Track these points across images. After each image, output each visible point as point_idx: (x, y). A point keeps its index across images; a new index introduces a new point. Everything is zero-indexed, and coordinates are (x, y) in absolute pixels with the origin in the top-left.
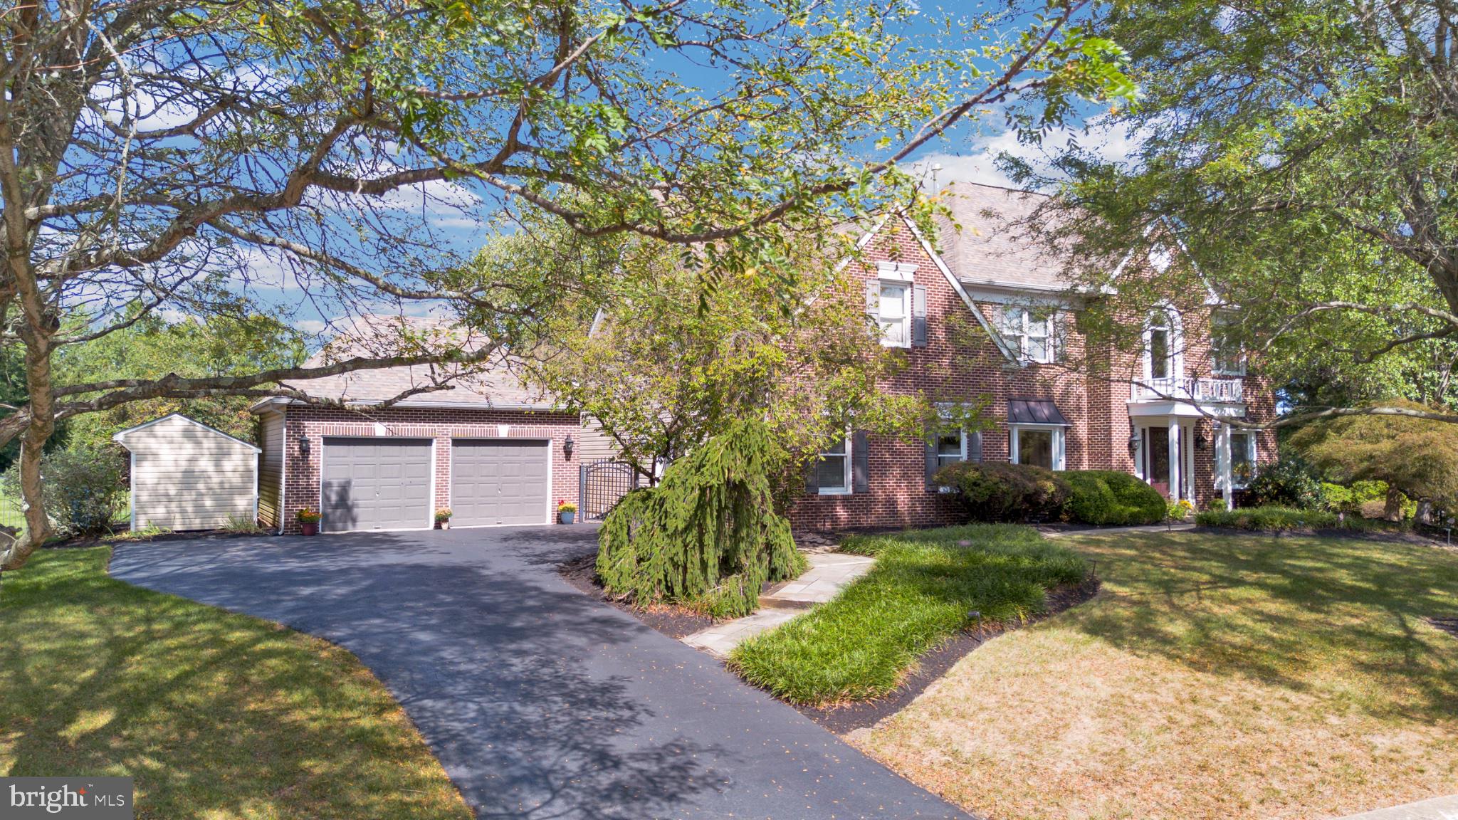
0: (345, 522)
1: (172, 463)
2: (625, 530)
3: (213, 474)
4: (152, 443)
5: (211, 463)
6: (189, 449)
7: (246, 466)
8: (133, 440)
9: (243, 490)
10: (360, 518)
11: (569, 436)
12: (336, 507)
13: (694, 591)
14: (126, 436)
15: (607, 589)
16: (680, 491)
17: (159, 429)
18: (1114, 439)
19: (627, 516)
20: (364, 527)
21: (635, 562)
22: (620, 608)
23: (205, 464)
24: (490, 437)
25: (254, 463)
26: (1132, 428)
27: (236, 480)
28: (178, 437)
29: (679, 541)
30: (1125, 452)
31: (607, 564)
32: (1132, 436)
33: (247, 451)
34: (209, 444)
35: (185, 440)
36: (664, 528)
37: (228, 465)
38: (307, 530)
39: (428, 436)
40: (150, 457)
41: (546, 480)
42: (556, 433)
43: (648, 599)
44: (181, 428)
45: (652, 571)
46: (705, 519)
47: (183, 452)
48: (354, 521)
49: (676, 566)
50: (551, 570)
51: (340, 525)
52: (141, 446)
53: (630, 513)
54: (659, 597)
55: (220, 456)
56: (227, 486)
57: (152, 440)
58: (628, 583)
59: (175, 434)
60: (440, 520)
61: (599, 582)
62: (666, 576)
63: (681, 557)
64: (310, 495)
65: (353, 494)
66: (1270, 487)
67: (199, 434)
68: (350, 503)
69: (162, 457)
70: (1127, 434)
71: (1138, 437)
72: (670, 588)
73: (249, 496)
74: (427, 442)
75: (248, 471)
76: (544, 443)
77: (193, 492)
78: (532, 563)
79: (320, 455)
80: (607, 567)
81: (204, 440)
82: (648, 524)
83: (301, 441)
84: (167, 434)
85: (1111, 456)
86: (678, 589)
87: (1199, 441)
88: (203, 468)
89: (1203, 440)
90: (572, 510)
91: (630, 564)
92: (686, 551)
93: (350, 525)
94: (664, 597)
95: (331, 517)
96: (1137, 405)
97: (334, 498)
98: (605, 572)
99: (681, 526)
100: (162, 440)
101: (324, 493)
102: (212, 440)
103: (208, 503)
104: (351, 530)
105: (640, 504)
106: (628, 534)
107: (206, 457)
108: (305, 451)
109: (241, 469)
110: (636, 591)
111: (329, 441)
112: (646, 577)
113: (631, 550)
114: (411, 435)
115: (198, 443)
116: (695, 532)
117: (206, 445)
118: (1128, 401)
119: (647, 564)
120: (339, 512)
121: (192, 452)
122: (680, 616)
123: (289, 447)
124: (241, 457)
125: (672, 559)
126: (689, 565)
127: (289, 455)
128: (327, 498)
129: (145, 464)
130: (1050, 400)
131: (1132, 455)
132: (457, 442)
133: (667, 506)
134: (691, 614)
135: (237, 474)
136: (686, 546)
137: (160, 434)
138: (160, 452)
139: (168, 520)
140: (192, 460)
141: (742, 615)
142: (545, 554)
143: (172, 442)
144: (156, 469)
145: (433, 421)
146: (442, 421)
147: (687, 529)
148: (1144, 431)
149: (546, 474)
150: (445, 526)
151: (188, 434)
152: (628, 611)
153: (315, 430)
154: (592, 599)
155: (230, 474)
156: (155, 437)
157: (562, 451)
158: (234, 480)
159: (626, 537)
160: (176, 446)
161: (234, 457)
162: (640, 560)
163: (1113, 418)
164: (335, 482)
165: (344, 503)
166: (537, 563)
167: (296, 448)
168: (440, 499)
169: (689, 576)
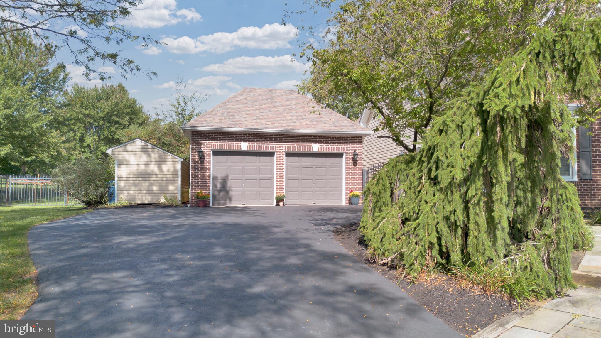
0: (225, 200)
1: (136, 166)
2: (389, 193)
3: (158, 173)
4: (126, 155)
5: (156, 166)
6: (144, 158)
7: (174, 168)
8: (116, 153)
9: (173, 181)
10: (233, 198)
11: (355, 151)
12: (220, 191)
13: (479, 260)
14: (113, 151)
15: (370, 251)
16: (454, 136)
17: (129, 147)
19: (390, 178)
20: (235, 203)
21: (399, 222)
22: (384, 273)
23: (153, 167)
24: (308, 151)
25: (179, 167)
27: (170, 176)
28: (139, 152)
29: (457, 196)
31: (371, 225)
33: (175, 160)
34: (155, 156)
35: (143, 153)
36: (435, 181)
37: (165, 168)
38: (201, 204)
39: (271, 150)
40: (125, 163)
41: (342, 178)
42: (347, 149)
43: (417, 266)
44: (140, 147)
45: (420, 231)
46: (495, 165)
47: (142, 160)
48: (230, 199)
49: (453, 226)
50: (329, 231)
51: (222, 202)
52: (120, 156)
53: (394, 175)
54: (432, 264)
55: (161, 162)
56: (165, 179)
57: (126, 153)
58: (393, 245)
59: (137, 150)
60: (279, 200)
61: (363, 242)
62: (439, 239)
63: (460, 216)
64: (204, 183)
65: (229, 184)
67: (150, 150)
68: (227, 189)
69: (131, 163)
72: (446, 255)
73: (176, 185)
74: (272, 154)
75: (176, 171)
76: (340, 155)
77: (147, 182)
78: (316, 225)
79: (210, 160)
80: (370, 228)
81: (152, 154)
82: (413, 179)
83: (199, 152)
84: (133, 150)
86: (456, 256)
88: (152, 169)
90: (358, 196)
91: (394, 224)
92: (466, 209)
93: (228, 201)
94: (437, 264)
95: (217, 197)
97: (219, 186)
98: (369, 233)
99: (460, 176)
100: (131, 153)
101: (213, 182)
102: (156, 154)
103: (155, 189)
104: (229, 205)
105: (403, 166)
106: (391, 196)
107: (153, 163)
108: (202, 158)
109: (172, 170)
110: (402, 255)
111: (216, 153)
112: (414, 239)
113: (395, 209)
114: (261, 150)
115: (149, 155)
116: (479, 183)
117: (153, 156)
119: (414, 224)
120: (222, 194)
121: (146, 160)
122: (462, 292)
123: (193, 156)
124: (171, 163)
125: (447, 218)
126: (472, 226)
127: (193, 160)
128: (215, 186)
129: (123, 166)
132: (289, 155)
133: (439, 153)
134: (477, 291)
135: (170, 173)
136: (466, 203)
137: (129, 150)
138: (130, 160)
139: (134, 197)
140: (147, 165)
141: (550, 296)
142: (330, 220)
143: (135, 155)
144: (128, 169)
145: (274, 141)
146: (279, 141)
147: (467, 180)
149: (342, 174)
150: (281, 204)
151: (144, 150)
152: (392, 278)
153: (207, 146)
154: (355, 260)
155: (166, 173)
156: (127, 151)
157: (351, 161)
158: (168, 176)
159: (389, 198)
160: (138, 156)
161: (168, 163)
162: (405, 221)
164: (219, 177)
165: (224, 189)
166: (320, 225)
167: (197, 156)
168: (280, 187)
169: (471, 240)
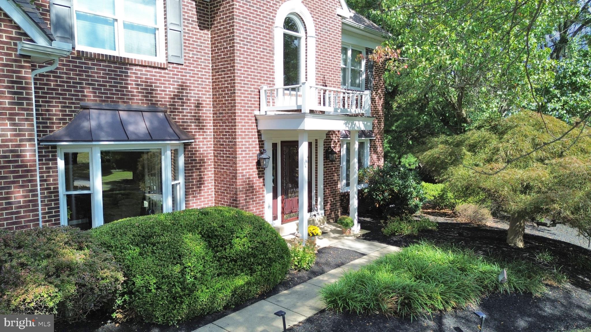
18: (239, 157)
26: (261, 143)
30: (254, 172)
32: (261, 153)
66: (386, 194)
70: (256, 150)
71: (269, 153)
85: (235, 177)
87: (329, 153)
89: (333, 153)
96: (266, 116)
118: (257, 113)
130: (153, 108)
131: (261, 173)
148: (275, 145)
163: (239, 132)
